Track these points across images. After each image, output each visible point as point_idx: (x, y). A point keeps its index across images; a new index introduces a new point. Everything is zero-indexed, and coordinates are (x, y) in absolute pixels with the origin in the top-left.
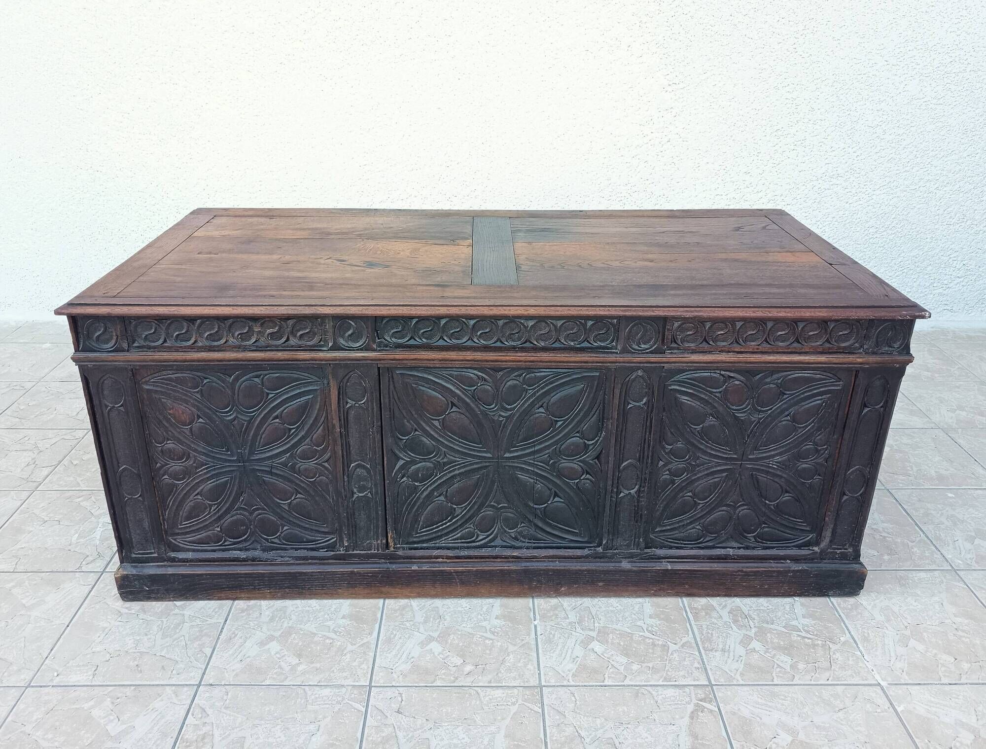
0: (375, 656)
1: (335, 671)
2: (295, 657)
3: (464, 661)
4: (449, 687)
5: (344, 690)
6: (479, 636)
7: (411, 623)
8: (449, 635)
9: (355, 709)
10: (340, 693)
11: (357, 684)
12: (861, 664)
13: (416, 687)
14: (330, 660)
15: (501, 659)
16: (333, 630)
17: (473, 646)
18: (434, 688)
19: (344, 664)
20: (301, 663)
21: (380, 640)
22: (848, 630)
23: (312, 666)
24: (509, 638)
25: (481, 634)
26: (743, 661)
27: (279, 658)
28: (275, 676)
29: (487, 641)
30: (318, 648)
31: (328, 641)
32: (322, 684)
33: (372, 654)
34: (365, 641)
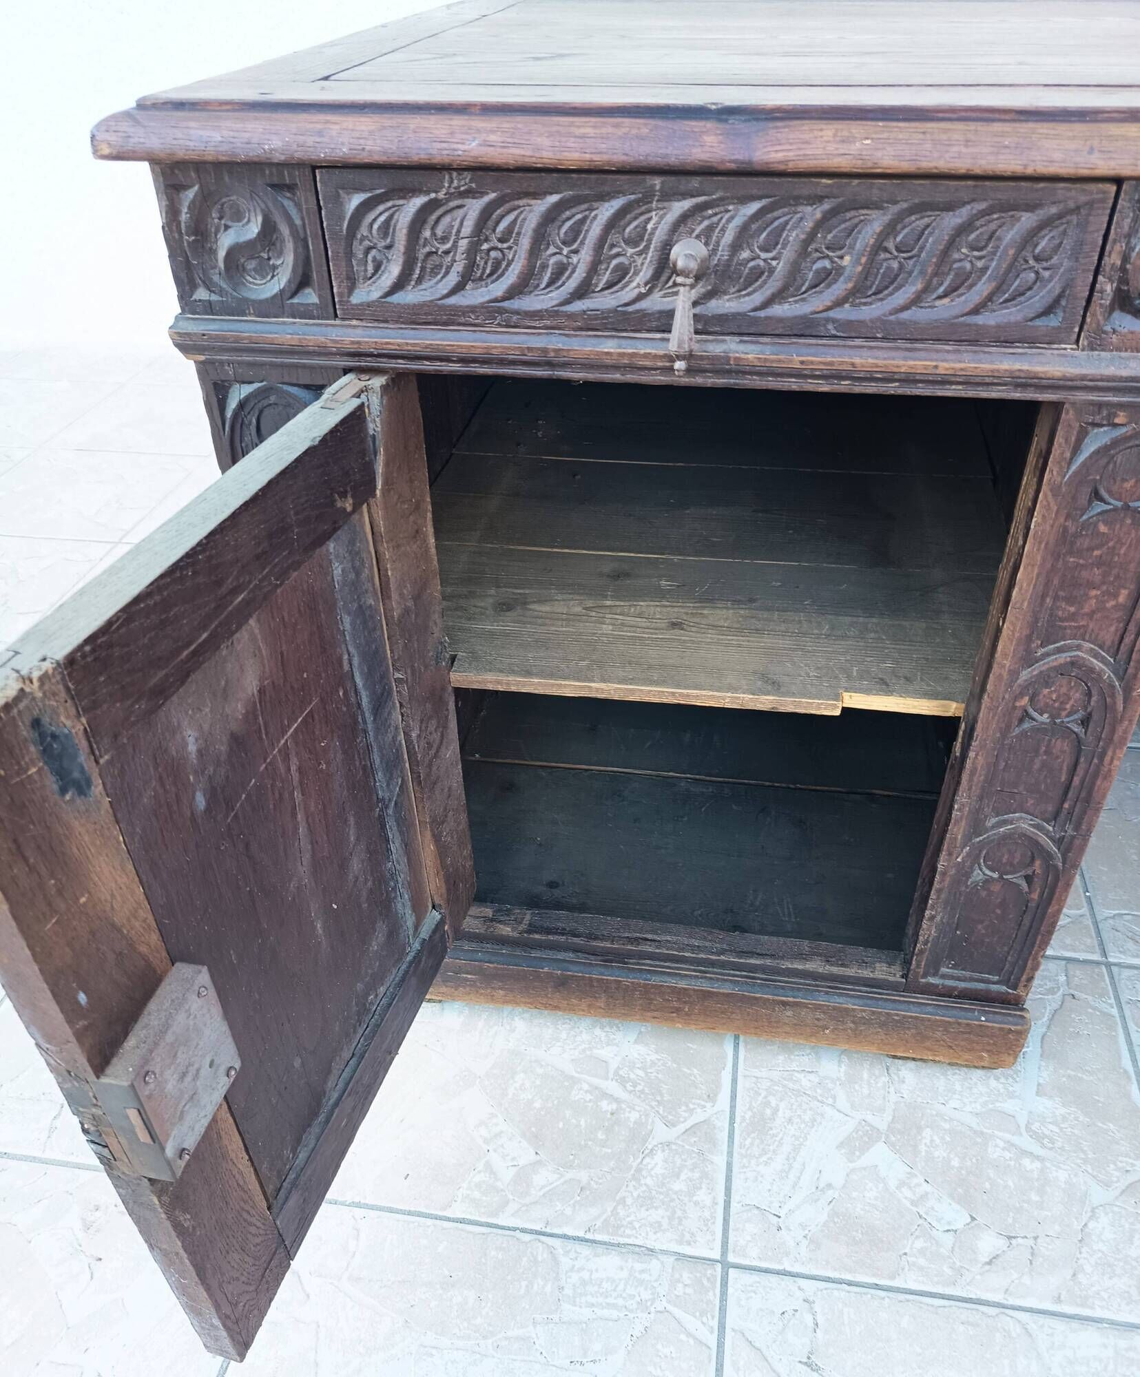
0: (729, 1166)
1: (629, 1201)
2: (525, 1144)
3: (973, 1219)
4: (943, 1297)
5: (655, 1264)
6: (1001, 1144)
7: (812, 1077)
8: (920, 1129)
9: (689, 1335)
10: (645, 1276)
11: (688, 1250)
13: (850, 1284)
14: (612, 1164)
15: (1077, 1226)
16: (616, 1073)
17: (992, 1173)
18: (902, 1297)
19: (649, 1181)
20: (539, 1162)
21: (738, 1119)
23: (569, 1176)
24: (1085, 1161)
25: (1008, 1136)
27: (486, 1141)
28: (477, 1194)
29: (1026, 1162)
30: (583, 1123)
31: (605, 1105)
32: (598, 1237)
33: (720, 1161)
34: (699, 1116)
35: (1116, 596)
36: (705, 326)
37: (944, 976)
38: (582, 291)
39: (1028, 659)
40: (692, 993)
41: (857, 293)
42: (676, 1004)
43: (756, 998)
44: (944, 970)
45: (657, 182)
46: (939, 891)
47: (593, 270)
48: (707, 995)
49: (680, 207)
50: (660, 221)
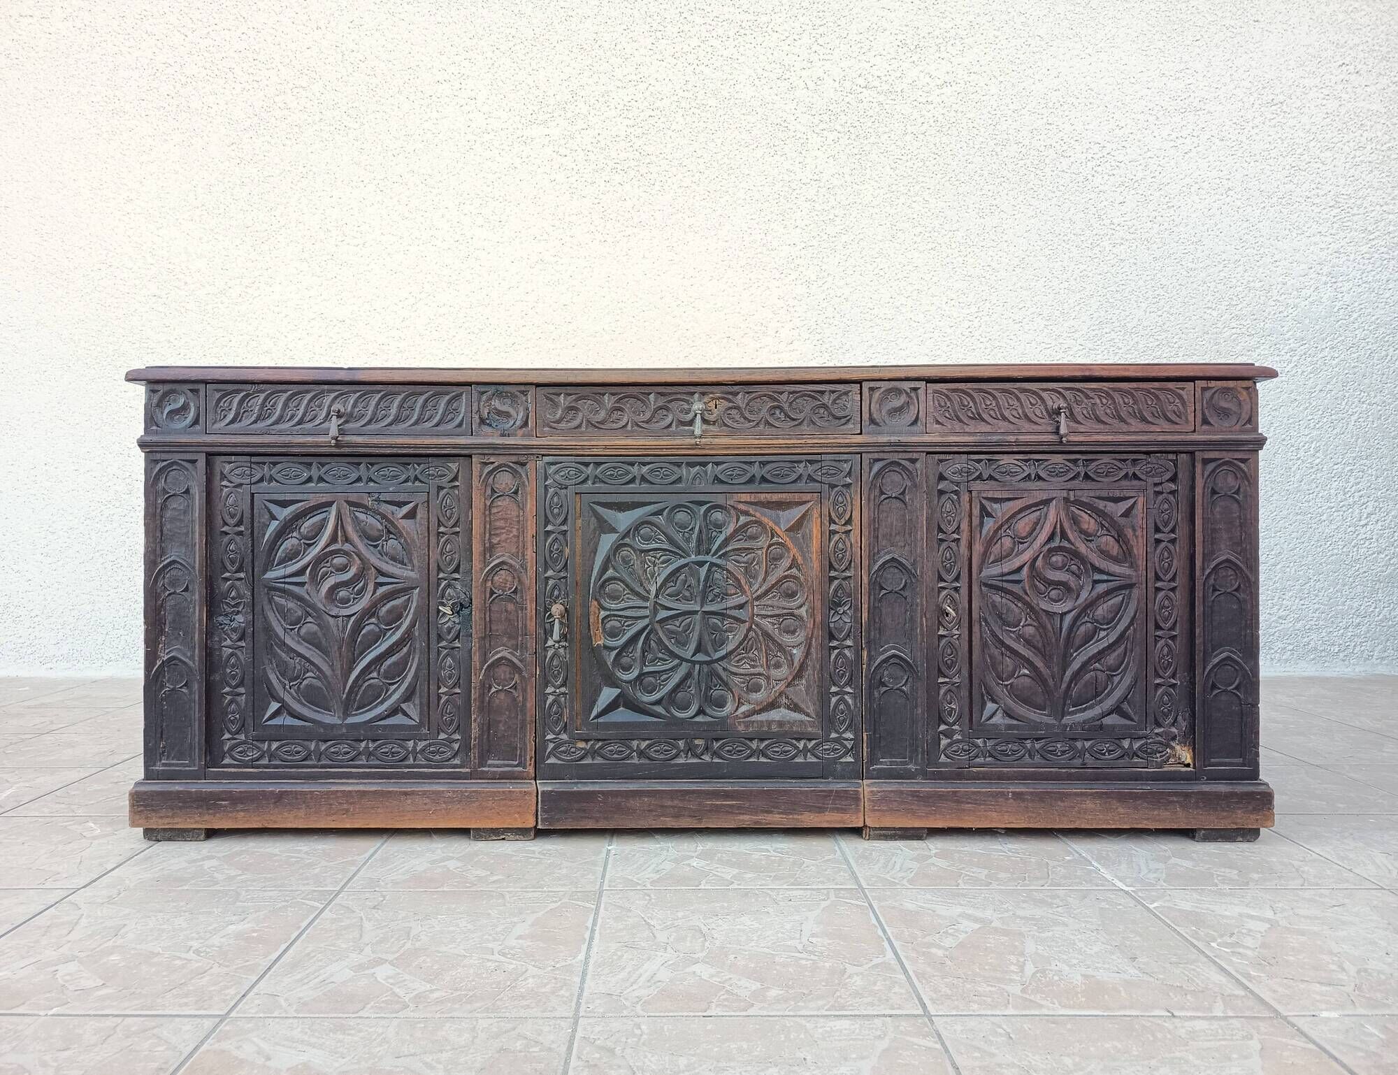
35: (511, 532)
36: (342, 432)
37: (490, 766)
38: (299, 423)
39: (486, 564)
40: (354, 794)
41: (396, 420)
42: (345, 806)
43: (389, 792)
44: (490, 762)
45: (326, 387)
46: (475, 699)
47: (304, 415)
48: (363, 793)
49: (333, 395)
50: (327, 400)
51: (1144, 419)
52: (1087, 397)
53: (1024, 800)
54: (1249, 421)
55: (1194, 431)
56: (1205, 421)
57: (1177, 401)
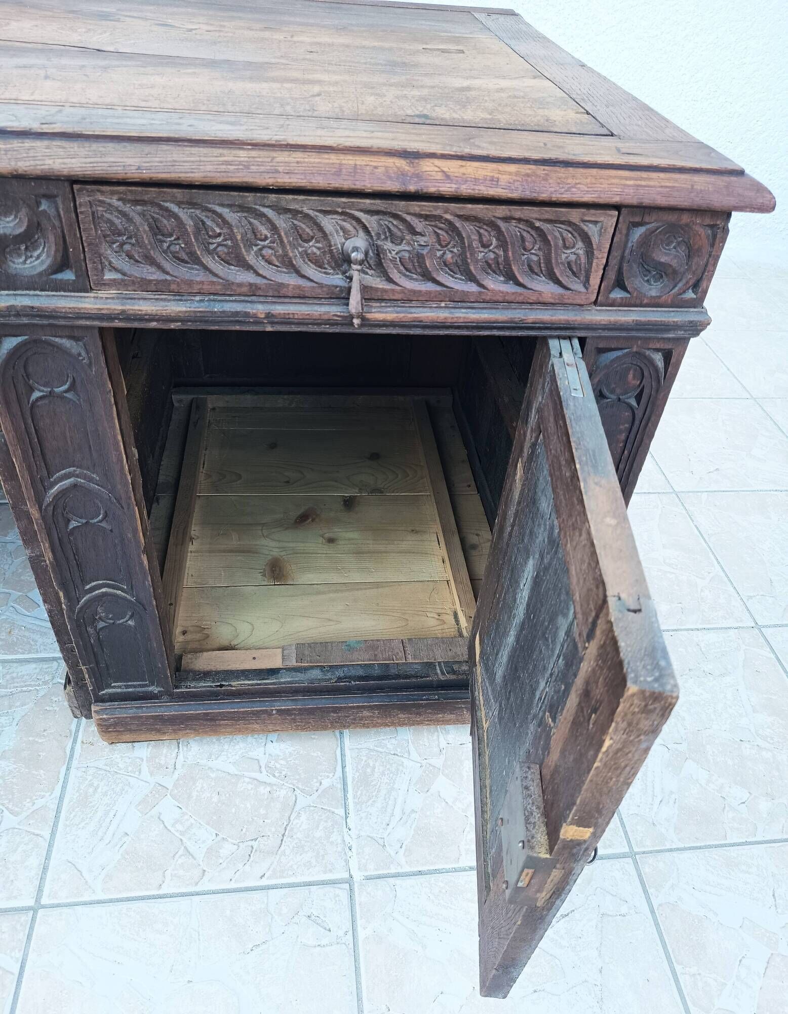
12: (335, 837)
22: (343, 761)
26: (125, 846)
51: (510, 277)
52: (413, 231)
53: (291, 715)
54: (696, 286)
55: (595, 303)
56: (620, 284)
57: (580, 244)
